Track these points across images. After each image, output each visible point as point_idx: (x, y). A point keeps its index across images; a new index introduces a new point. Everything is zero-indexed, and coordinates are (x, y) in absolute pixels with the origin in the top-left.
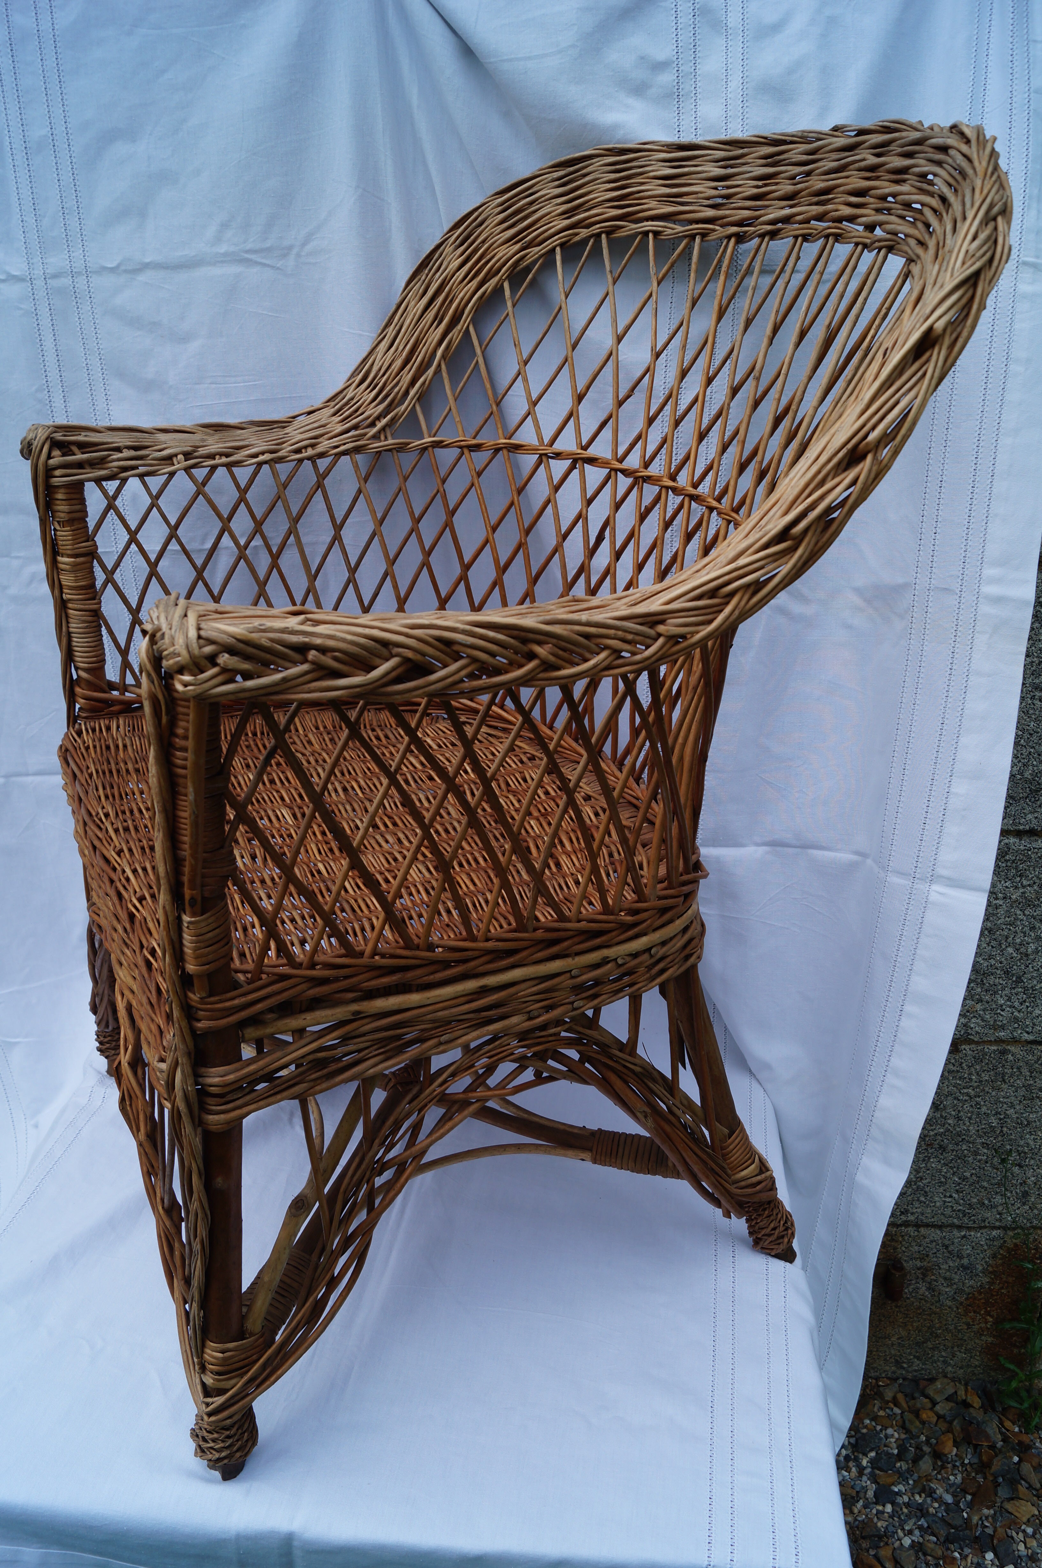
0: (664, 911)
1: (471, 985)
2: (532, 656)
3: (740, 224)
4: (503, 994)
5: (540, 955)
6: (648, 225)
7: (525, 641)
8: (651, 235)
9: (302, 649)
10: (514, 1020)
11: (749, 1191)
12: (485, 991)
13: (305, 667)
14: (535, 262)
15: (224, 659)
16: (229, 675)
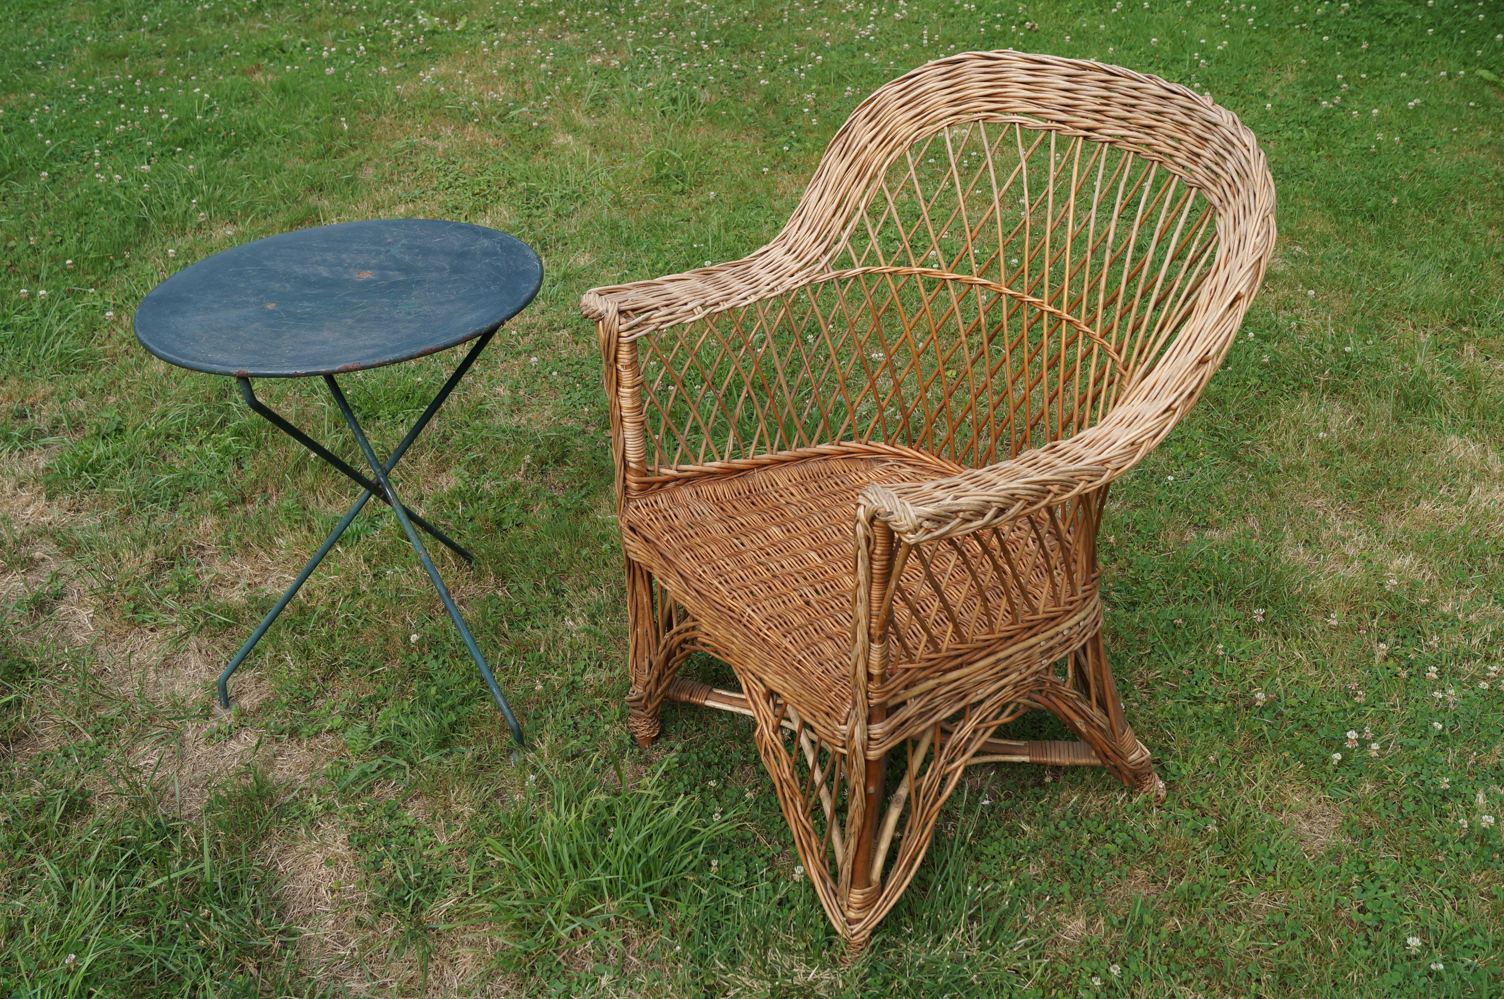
0: (1085, 599)
1: (992, 659)
2: (1049, 492)
3: (1088, 130)
4: (1008, 662)
5: (1026, 636)
6: (1016, 119)
7: (1045, 485)
8: (1017, 125)
9: (956, 512)
10: (1013, 676)
11: (1139, 767)
12: (999, 661)
13: (958, 520)
14: (927, 139)
15: (926, 524)
16: (929, 531)
